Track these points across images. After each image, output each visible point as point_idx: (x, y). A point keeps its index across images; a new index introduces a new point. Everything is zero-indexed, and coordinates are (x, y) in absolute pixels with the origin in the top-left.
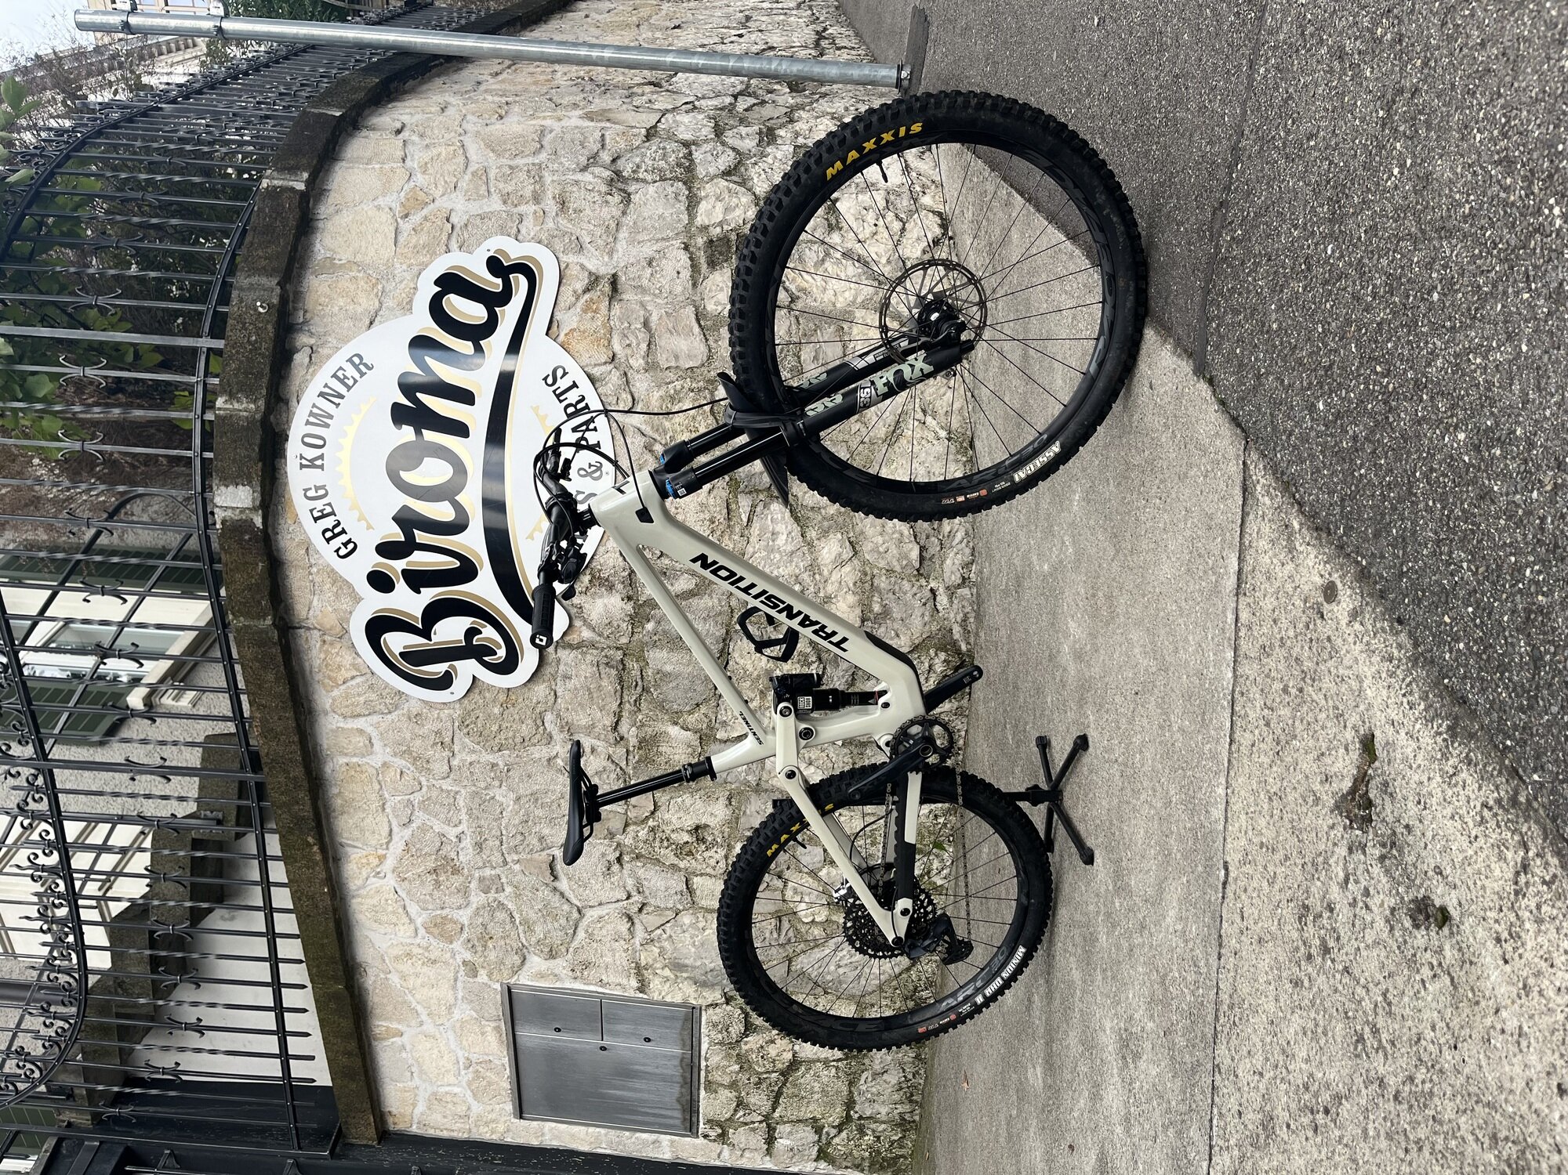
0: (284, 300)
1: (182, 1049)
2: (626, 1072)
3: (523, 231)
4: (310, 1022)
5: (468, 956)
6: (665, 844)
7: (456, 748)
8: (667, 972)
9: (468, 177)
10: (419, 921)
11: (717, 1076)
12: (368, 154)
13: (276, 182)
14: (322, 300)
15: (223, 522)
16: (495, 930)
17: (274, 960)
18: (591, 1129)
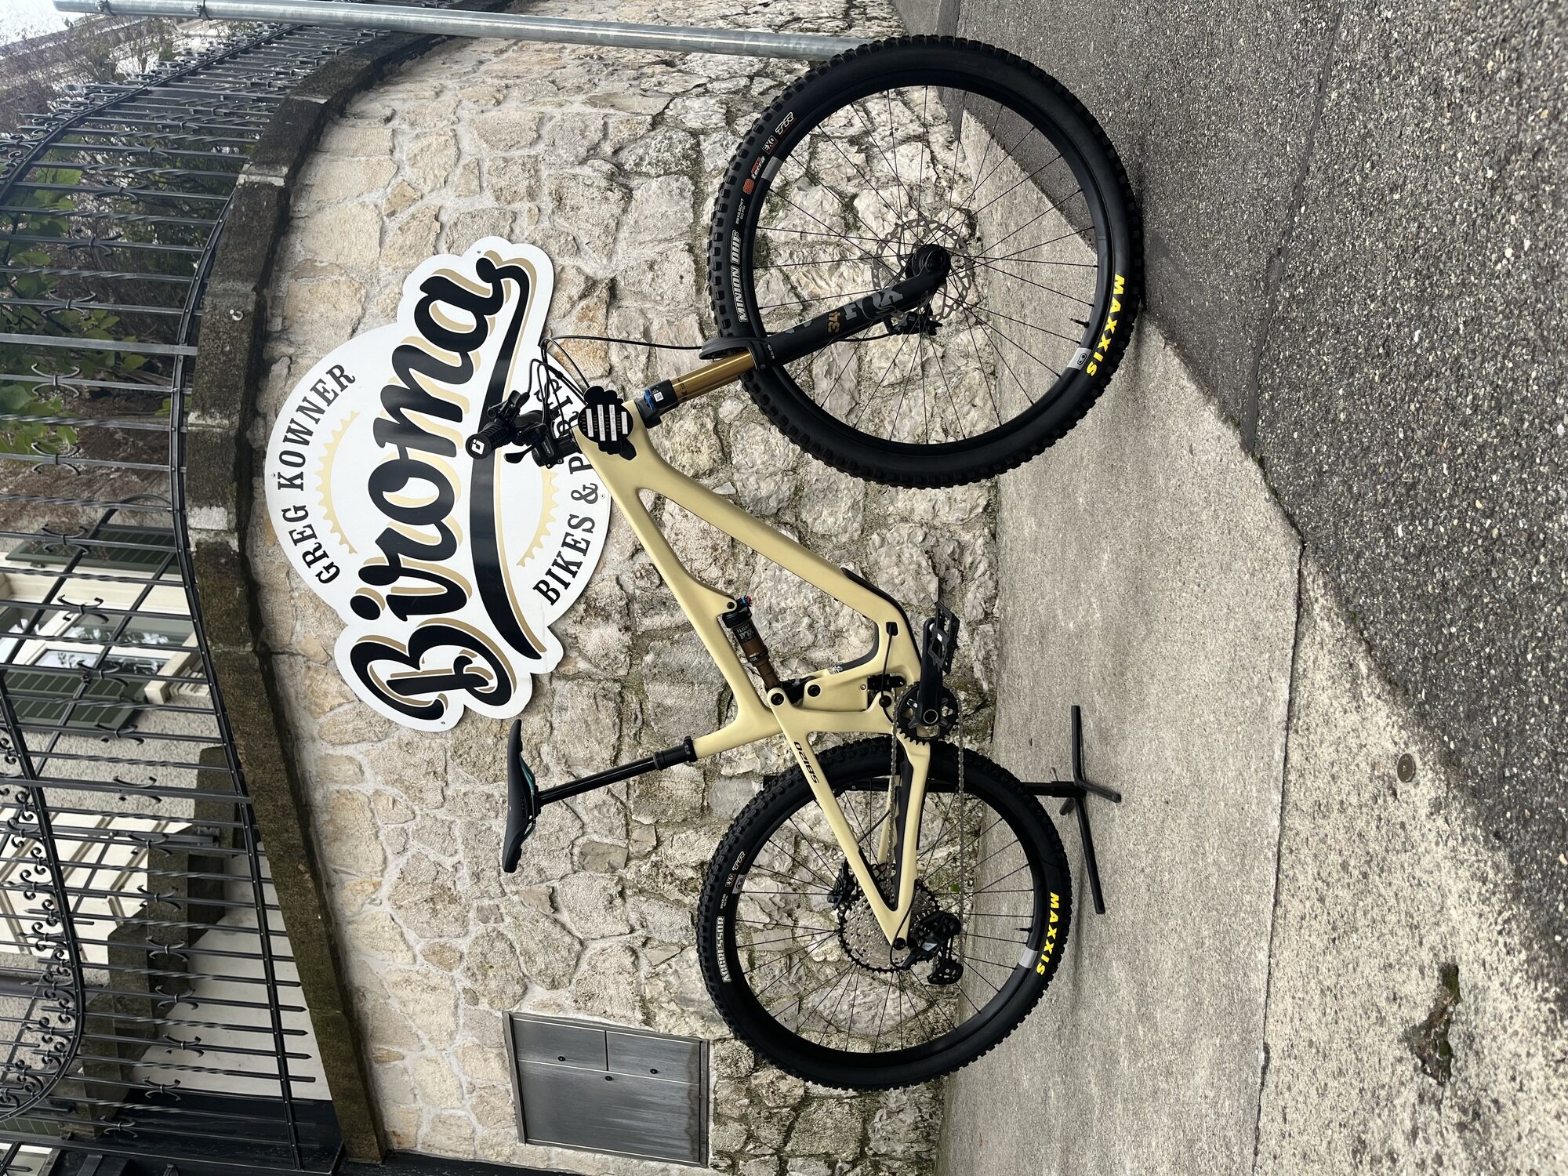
0: (261, 307)
1: (182, 1067)
2: (632, 1102)
3: (517, 230)
4: (308, 1044)
5: (468, 984)
6: (669, 879)
7: (450, 778)
8: (673, 1006)
9: (459, 170)
10: (417, 949)
11: (725, 1109)
12: (354, 145)
13: (253, 178)
14: (302, 305)
15: (198, 544)
16: (494, 959)
17: (271, 982)
18: (598, 1156)
